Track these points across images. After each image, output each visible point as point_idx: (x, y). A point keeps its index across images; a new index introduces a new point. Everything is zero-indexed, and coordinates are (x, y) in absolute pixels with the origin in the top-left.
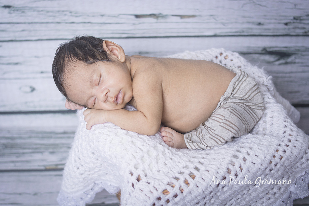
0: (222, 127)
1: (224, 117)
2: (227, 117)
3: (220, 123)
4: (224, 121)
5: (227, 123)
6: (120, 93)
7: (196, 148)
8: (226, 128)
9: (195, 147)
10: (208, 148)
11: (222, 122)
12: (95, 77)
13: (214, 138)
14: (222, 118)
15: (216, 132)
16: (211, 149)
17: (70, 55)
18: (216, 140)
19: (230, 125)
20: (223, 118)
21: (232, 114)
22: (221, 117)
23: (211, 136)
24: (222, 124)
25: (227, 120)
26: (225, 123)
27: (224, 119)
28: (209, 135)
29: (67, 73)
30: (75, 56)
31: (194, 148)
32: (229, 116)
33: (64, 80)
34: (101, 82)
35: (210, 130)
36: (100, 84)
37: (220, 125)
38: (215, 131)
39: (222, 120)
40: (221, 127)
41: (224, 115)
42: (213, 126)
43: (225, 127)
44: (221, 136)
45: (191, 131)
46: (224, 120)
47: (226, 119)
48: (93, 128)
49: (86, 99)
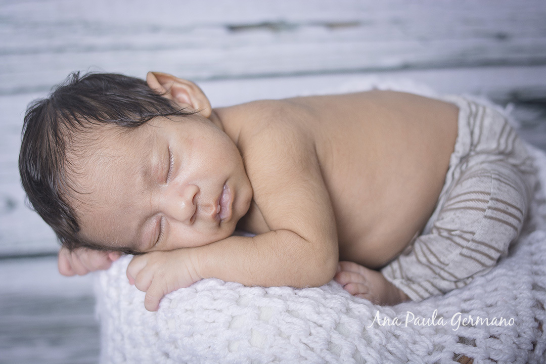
0: (491, 218)
1: (489, 194)
2: (495, 194)
3: (484, 210)
4: (491, 203)
5: (501, 206)
6: (225, 191)
7: (429, 293)
8: (499, 220)
9: (427, 290)
10: (461, 285)
11: (489, 208)
12: (156, 160)
13: (474, 255)
14: (485, 199)
15: (477, 237)
16: (466, 284)
17: (75, 117)
18: (478, 256)
19: (507, 211)
20: (487, 198)
21: (503, 184)
22: (481, 197)
23: (465, 251)
24: (489, 213)
25: (497, 200)
26: (496, 209)
27: (492, 199)
28: (459, 250)
29: (76, 162)
30: (88, 115)
31: (426, 295)
32: (499, 189)
33: (70, 183)
34: (172, 170)
35: (460, 236)
36: (170, 176)
37: (485, 217)
38: (473, 233)
39: (487, 202)
40: (489, 220)
41: (487, 191)
42: (467, 225)
43: (498, 217)
44: (490, 243)
45: (395, 258)
46: (490, 201)
47: (495, 196)
48: (164, 303)
49: (134, 224)
